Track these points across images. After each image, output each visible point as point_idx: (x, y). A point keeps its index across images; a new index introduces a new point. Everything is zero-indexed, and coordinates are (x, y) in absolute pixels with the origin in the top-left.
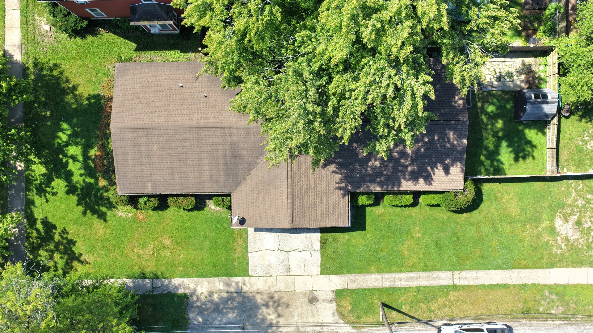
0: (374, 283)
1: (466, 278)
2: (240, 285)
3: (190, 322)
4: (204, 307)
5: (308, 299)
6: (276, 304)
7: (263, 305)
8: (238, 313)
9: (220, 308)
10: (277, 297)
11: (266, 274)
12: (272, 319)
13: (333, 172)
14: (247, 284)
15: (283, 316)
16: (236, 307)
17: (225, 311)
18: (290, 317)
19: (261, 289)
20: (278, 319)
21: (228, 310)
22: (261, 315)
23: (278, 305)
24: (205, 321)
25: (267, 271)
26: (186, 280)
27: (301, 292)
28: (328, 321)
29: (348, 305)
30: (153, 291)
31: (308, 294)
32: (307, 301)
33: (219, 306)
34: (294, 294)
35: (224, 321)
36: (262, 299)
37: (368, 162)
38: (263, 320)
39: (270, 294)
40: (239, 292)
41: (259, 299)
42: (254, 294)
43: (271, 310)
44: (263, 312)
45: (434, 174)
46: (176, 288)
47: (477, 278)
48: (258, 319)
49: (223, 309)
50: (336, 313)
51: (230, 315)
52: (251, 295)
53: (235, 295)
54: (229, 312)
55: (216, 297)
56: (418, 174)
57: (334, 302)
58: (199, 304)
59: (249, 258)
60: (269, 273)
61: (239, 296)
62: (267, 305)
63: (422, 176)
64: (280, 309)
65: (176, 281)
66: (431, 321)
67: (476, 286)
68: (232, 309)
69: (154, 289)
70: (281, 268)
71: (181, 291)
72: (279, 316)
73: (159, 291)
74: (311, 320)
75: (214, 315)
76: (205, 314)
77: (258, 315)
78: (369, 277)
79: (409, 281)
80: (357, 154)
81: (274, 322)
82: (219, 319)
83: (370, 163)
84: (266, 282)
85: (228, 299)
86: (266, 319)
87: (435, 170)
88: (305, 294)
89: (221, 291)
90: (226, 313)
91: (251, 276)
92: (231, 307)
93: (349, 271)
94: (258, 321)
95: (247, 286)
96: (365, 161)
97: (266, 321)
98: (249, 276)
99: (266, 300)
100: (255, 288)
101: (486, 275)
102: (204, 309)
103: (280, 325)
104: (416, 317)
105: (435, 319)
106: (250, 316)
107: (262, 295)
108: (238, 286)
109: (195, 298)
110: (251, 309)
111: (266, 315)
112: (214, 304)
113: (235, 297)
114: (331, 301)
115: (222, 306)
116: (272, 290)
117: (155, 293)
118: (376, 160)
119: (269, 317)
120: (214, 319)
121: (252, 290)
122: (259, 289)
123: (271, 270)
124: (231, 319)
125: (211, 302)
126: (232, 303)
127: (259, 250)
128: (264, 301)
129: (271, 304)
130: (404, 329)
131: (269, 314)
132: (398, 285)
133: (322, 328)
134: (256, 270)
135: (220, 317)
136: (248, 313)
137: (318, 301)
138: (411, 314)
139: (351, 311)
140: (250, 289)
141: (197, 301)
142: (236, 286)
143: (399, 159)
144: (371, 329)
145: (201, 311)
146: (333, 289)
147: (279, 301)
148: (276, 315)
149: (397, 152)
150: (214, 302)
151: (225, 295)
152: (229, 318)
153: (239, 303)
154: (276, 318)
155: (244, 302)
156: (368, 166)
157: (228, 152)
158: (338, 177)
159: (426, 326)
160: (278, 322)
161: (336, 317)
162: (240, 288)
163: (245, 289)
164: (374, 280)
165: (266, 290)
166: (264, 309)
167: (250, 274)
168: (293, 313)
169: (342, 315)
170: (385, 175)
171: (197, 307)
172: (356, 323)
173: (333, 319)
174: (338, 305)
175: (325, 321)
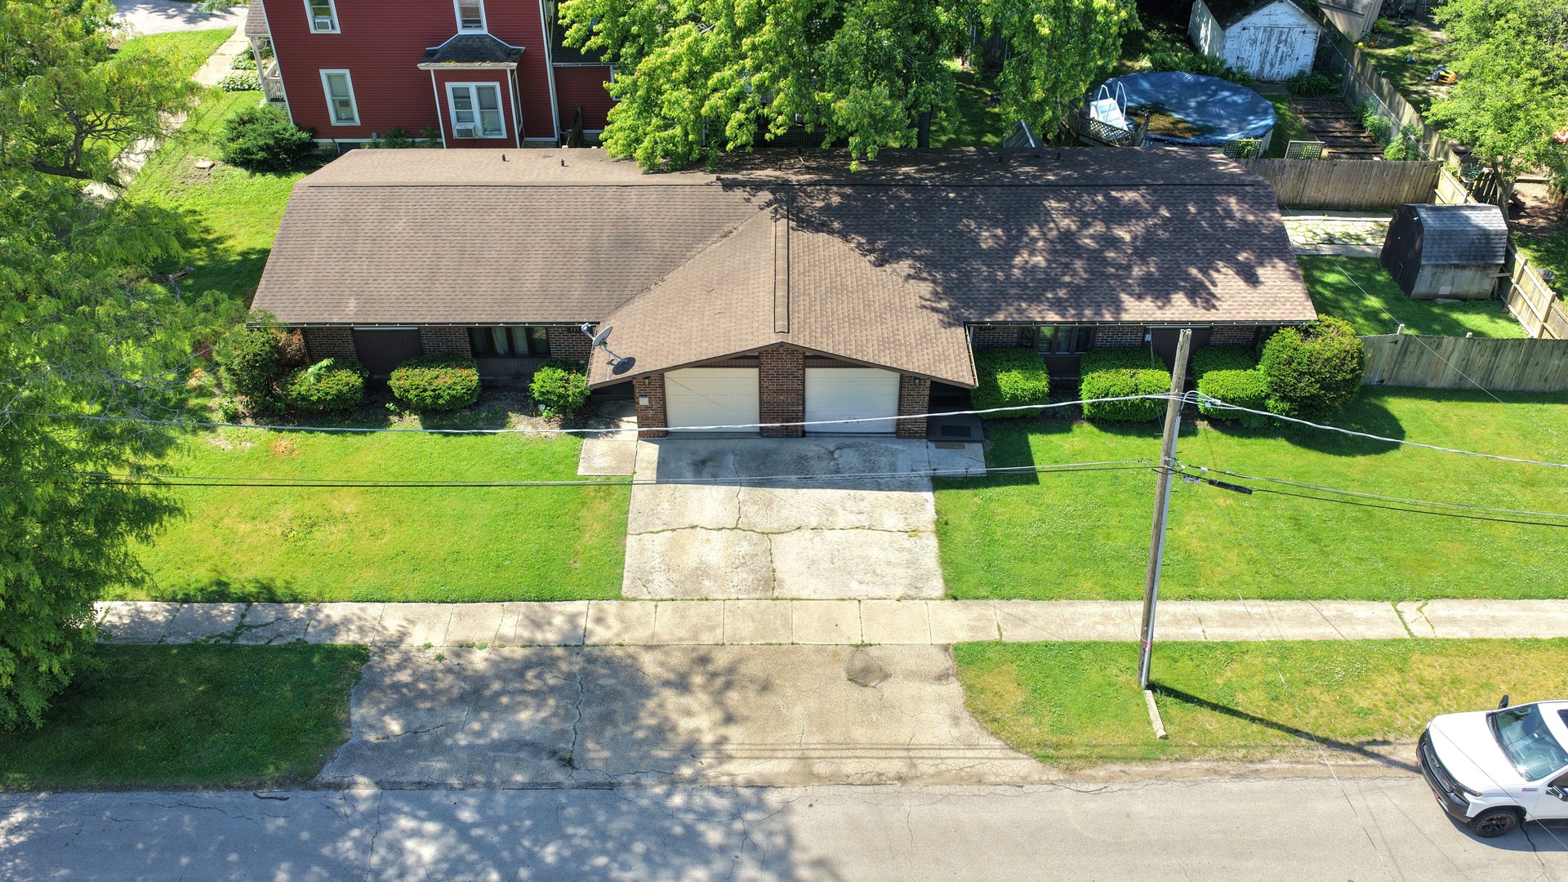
0: (1100, 628)
1: (1452, 621)
2: (582, 622)
3: (347, 733)
4: (422, 686)
5: (848, 672)
6: (719, 682)
7: (667, 684)
8: (557, 706)
9: (487, 693)
10: (722, 660)
11: (685, 592)
12: (698, 730)
13: (909, 277)
14: (612, 620)
15: (745, 719)
16: (553, 690)
17: (505, 700)
18: (772, 723)
19: (665, 637)
20: (723, 731)
21: (520, 698)
22: (653, 714)
23: (728, 685)
24: (412, 734)
25: (689, 585)
26: (374, 610)
27: (820, 649)
28: (936, 741)
29: (1012, 687)
30: (236, 634)
31: (846, 654)
32: (844, 676)
33: (487, 686)
34: (791, 652)
35: (495, 735)
36: (662, 664)
37: (1012, 258)
38: (661, 733)
39: (694, 649)
40: (575, 644)
41: (650, 665)
42: (631, 650)
43: (698, 700)
44: (661, 706)
45: (1214, 284)
46: (333, 629)
47: (1495, 621)
48: (639, 728)
49: (498, 695)
50: (965, 716)
51: (524, 716)
52: (619, 652)
53: (559, 652)
54: (520, 703)
55: (479, 660)
56: (1166, 284)
57: (952, 679)
58: (404, 677)
59: (628, 549)
60: (697, 590)
61: (571, 655)
62: (682, 685)
63: (1177, 289)
64: (733, 697)
65: (334, 612)
66: (1374, 742)
67: (1504, 643)
68: (535, 694)
69: (241, 627)
70: (743, 577)
71: (342, 640)
72: (729, 719)
73: (257, 638)
74: (861, 734)
75: (459, 715)
76: (417, 710)
77: (642, 714)
78: (1079, 610)
79: (1234, 626)
80: (975, 241)
81: (708, 738)
82: (476, 726)
83: (1018, 260)
84: (682, 617)
85: (528, 664)
86: (673, 729)
87: (1215, 275)
88: (836, 654)
89: (503, 641)
90: (511, 709)
91: (628, 599)
92: (531, 688)
93: (999, 591)
94: (640, 734)
95: (608, 627)
96: (1002, 254)
97: (670, 736)
98: (618, 597)
99: (683, 669)
100: (640, 634)
101: (1527, 613)
102: (422, 695)
103: (729, 748)
104: (1306, 730)
105: (1391, 738)
106: (607, 718)
107: (667, 653)
108: (575, 627)
109: (393, 658)
110: (612, 695)
111: (673, 716)
112: (465, 678)
113: (559, 658)
114: (942, 677)
115: (496, 686)
116: (707, 639)
117: (243, 642)
118: (1032, 253)
119: (685, 724)
120: (452, 729)
121: (626, 638)
122: (653, 635)
123: (707, 583)
124: (525, 728)
125: (458, 672)
126: (539, 676)
127: (665, 527)
128: (673, 670)
129: (698, 680)
130: (1268, 771)
131: (688, 713)
132: (1197, 635)
133: (914, 766)
134: (648, 581)
135: (482, 722)
136: (597, 709)
137: (886, 676)
138: (1280, 719)
139: (1026, 709)
140: (618, 635)
141: (400, 667)
142: (566, 627)
143: (1101, 251)
144: (1126, 768)
145: (404, 701)
146: (944, 641)
147: (731, 670)
148: (718, 715)
149: (1092, 237)
150: (469, 673)
151: (519, 653)
152: (519, 724)
153: (570, 676)
154: (715, 725)
155: (585, 673)
156: (1014, 267)
157: (606, 233)
158: (925, 288)
159: (1361, 760)
160: (723, 740)
161: (969, 727)
162: (582, 632)
163: (600, 635)
164: (1098, 619)
165: (681, 639)
166: (671, 698)
167: (625, 592)
168: (785, 711)
169: (987, 718)
170: (1068, 284)
171: (397, 687)
172: (1057, 747)
173: (955, 732)
174: (969, 688)
175: (924, 738)
